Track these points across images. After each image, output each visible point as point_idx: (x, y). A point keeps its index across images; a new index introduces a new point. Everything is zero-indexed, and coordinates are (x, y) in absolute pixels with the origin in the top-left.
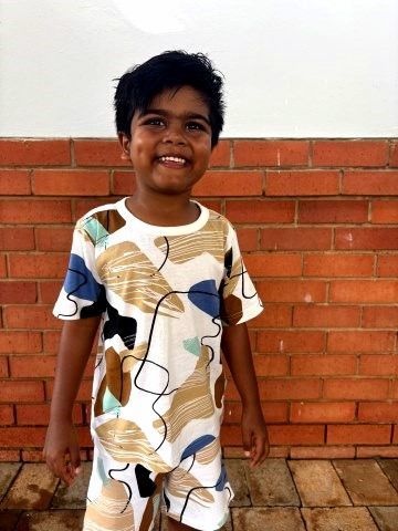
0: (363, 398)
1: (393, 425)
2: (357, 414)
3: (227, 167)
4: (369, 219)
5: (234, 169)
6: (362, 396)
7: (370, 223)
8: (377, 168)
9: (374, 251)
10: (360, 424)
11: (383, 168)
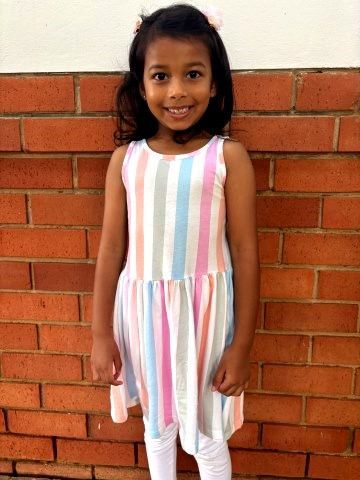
0: (268, 420)
1: (308, 455)
2: (260, 438)
3: (73, 113)
4: (271, 185)
5: (82, 114)
6: (267, 417)
7: (273, 190)
8: (277, 113)
9: (280, 229)
10: (265, 450)
11: (287, 112)
